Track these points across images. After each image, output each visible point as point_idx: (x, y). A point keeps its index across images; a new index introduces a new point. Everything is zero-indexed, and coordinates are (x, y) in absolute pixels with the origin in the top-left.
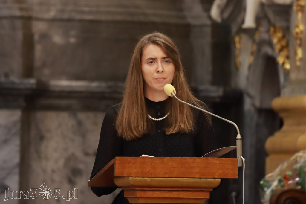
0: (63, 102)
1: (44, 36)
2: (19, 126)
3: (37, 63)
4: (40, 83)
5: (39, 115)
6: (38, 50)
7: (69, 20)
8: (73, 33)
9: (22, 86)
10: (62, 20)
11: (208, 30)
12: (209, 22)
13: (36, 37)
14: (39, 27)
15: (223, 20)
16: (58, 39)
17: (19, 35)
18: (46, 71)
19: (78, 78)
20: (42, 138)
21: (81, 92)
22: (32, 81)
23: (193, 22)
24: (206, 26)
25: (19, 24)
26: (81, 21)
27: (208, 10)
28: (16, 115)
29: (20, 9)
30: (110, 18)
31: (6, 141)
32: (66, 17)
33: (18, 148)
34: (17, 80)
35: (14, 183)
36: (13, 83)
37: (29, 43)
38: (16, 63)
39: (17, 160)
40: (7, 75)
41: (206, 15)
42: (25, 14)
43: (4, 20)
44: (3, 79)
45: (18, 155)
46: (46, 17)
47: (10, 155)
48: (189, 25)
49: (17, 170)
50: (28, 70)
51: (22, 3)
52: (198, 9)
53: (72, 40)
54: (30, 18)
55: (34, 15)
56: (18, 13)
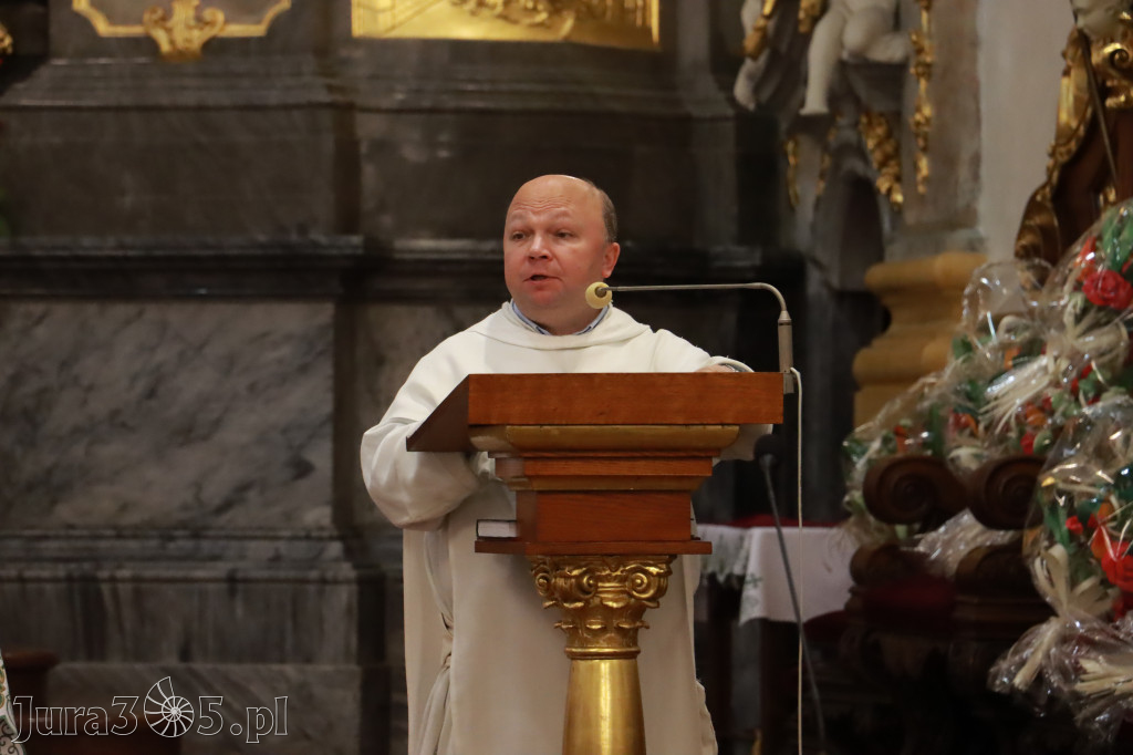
0: (424, 285)
1: (383, 147)
2: (330, 336)
3: (368, 204)
4: (371, 242)
5: (375, 313)
6: (370, 174)
7: (432, 111)
8: (444, 137)
9: (334, 252)
10: (420, 111)
11: (730, 126)
12: (730, 112)
13: (364, 149)
14: (369, 127)
15: (759, 105)
16: (412, 154)
17: (328, 144)
18: (387, 220)
19: (453, 233)
20: (380, 361)
22: (356, 240)
23: (696, 111)
24: (726, 119)
25: (326, 119)
26: (458, 111)
27: (728, 87)
28: (325, 313)
29: (330, 88)
30: (518, 105)
31: (304, 369)
32: (426, 103)
33: (330, 383)
34: (323, 239)
35: (321, 457)
36: (316, 244)
37: (348, 160)
38: (322, 203)
39: (327, 408)
40: (303, 230)
41: (721, 96)
42: (339, 98)
43: (296, 114)
44: (294, 238)
45: (329, 397)
46: (385, 103)
47: (313, 395)
48: (687, 120)
49: (328, 429)
50: (349, 220)
51: (333, 75)
52: (707, 85)
53: (444, 154)
54: (350, 108)
55: (360, 100)
56: (323, 97)
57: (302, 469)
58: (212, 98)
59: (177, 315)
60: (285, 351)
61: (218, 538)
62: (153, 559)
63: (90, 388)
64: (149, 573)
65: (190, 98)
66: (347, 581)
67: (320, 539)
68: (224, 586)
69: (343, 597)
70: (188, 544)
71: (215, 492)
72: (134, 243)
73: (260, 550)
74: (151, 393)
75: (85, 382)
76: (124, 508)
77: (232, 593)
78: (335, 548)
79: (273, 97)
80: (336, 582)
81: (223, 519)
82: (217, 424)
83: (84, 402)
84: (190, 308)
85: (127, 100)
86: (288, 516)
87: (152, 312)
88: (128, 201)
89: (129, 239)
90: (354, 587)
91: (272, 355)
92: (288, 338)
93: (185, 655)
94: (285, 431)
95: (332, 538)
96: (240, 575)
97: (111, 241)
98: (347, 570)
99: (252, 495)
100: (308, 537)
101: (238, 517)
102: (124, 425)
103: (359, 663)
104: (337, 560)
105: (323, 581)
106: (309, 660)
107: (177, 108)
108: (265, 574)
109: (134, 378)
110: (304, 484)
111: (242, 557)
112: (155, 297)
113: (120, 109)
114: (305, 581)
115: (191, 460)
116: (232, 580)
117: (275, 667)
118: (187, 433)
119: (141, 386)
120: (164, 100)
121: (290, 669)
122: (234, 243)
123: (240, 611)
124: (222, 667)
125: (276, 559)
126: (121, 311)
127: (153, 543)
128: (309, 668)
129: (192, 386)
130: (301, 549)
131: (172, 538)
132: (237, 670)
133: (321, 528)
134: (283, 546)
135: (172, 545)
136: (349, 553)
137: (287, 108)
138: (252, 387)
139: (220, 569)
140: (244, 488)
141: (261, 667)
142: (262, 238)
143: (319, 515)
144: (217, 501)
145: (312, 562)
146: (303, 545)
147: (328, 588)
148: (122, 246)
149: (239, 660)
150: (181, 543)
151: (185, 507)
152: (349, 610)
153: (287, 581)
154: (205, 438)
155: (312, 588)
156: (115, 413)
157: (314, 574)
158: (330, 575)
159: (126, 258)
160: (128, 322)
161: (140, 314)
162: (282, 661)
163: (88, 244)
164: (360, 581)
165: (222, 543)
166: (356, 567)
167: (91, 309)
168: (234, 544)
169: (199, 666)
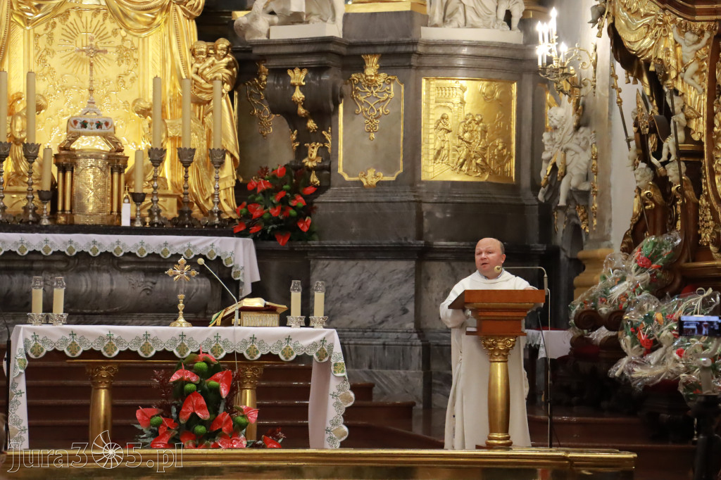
0: (442, 256)
1: (430, 214)
2: (414, 271)
3: (426, 231)
4: (426, 243)
5: (427, 264)
6: (426, 220)
7: (445, 203)
8: (448, 211)
9: (415, 246)
10: (441, 203)
11: (537, 207)
12: (537, 203)
13: (424, 214)
14: (426, 207)
15: (545, 201)
16: (438, 215)
17: (414, 212)
18: (431, 236)
19: (453, 241)
20: (429, 279)
21: (454, 249)
22: (422, 242)
23: (526, 203)
24: (535, 205)
25: (413, 205)
26: (453, 203)
27: (536, 195)
28: (412, 264)
29: (415, 196)
30: (472, 201)
31: (406, 281)
32: (443, 201)
33: (414, 285)
34: (412, 242)
35: (411, 308)
36: (410, 243)
37: (420, 218)
38: (412, 231)
39: (413, 293)
40: (406, 239)
41: (534, 198)
42: (417, 199)
43: (404, 203)
44: (403, 241)
45: (414, 289)
46: (431, 201)
47: (408, 289)
48: (524, 205)
49: (413, 299)
50: (420, 235)
51: (415, 192)
52: (530, 194)
53: (448, 215)
54: (420, 202)
55: (423, 200)
56: (413, 199)
57: (405, 311)
58: (379, 199)
59: (367, 264)
60: (400, 275)
61: (380, 332)
62: (359, 338)
63: (342, 286)
64: (359, 342)
65: (372, 199)
66: (419, 345)
67: (410, 333)
68: (382, 346)
69: (418, 350)
70: (371, 334)
71: (378, 318)
72: (356, 242)
73: (394, 335)
74: (360, 288)
75: (340, 285)
76: (352, 322)
77: (384, 348)
78: (415, 335)
79: (398, 199)
80: (415, 346)
81: (381, 326)
82: (380, 297)
83: (340, 291)
84: (372, 262)
85: (354, 200)
86: (401, 326)
87: (360, 263)
88: (353, 230)
89: (354, 242)
90: (421, 347)
91: (396, 277)
92: (401, 271)
93: (370, 367)
94: (400, 300)
95: (414, 332)
96: (386, 343)
97: (349, 242)
98: (419, 342)
99: (390, 319)
100: (407, 332)
101: (385, 326)
102: (352, 298)
103: (423, 370)
104: (416, 339)
105: (412, 345)
106: (407, 369)
107: (369, 202)
108: (394, 343)
109: (355, 283)
110: (405, 316)
111: (387, 338)
112: (361, 259)
113: (351, 202)
114: (406, 345)
115: (371, 308)
116: (384, 344)
117: (397, 371)
118: (370, 300)
119: (357, 285)
120: (364, 200)
121: (402, 372)
122: (385, 243)
123: (386, 354)
124: (381, 371)
125: (398, 338)
126: (351, 263)
127: (361, 333)
128: (407, 371)
129: (372, 286)
130: (405, 336)
131: (366, 332)
132: (387, 372)
133: (411, 329)
134: (399, 335)
135: (366, 334)
136: (419, 337)
137: (401, 202)
138: (390, 286)
139: (381, 341)
140: (388, 317)
141: (393, 371)
142: (394, 241)
143: (410, 325)
144: (379, 321)
145: (408, 340)
146: (405, 334)
147: (413, 347)
148: (352, 244)
149: (387, 368)
150: (369, 333)
151: (370, 323)
152: (419, 355)
153: (400, 345)
154: (376, 301)
155: (408, 347)
156: (349, 294)
157: (409, 343)
158: (414, 343)
159: (353, 247)
160: (353, 266)
161: (357, 264)
162: (399, 369)
163: (342, 243)
164: (423, 345)
165: (381, 333)
166: (422, 341)
167: (342, 262)
168: (385, 334)
169: (374, 370)
